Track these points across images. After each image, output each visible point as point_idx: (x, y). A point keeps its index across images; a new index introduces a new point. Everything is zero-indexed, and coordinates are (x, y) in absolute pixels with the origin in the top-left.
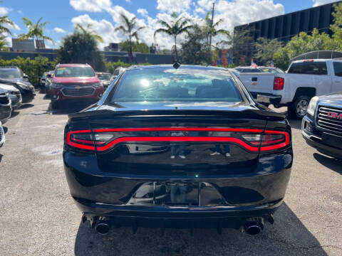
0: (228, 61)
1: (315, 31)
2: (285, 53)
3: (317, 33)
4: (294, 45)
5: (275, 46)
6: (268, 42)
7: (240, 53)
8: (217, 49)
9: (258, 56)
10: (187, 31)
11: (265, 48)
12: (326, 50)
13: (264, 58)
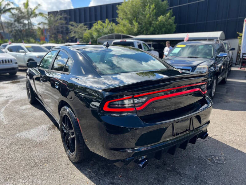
0: (50, 38)
1: (107, 21)
2: (91, 34)
3: (108, 21)
4: (96, 29)
5: (83, 28)
6: (78, 25)
7: (58, 32)
8: (39, 28)
9: (72, 35)
10: (11, 12)
11: (76, 29)
12: (116, 33)
13: (77, 37)
